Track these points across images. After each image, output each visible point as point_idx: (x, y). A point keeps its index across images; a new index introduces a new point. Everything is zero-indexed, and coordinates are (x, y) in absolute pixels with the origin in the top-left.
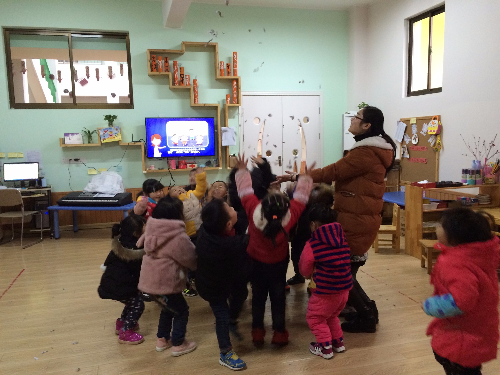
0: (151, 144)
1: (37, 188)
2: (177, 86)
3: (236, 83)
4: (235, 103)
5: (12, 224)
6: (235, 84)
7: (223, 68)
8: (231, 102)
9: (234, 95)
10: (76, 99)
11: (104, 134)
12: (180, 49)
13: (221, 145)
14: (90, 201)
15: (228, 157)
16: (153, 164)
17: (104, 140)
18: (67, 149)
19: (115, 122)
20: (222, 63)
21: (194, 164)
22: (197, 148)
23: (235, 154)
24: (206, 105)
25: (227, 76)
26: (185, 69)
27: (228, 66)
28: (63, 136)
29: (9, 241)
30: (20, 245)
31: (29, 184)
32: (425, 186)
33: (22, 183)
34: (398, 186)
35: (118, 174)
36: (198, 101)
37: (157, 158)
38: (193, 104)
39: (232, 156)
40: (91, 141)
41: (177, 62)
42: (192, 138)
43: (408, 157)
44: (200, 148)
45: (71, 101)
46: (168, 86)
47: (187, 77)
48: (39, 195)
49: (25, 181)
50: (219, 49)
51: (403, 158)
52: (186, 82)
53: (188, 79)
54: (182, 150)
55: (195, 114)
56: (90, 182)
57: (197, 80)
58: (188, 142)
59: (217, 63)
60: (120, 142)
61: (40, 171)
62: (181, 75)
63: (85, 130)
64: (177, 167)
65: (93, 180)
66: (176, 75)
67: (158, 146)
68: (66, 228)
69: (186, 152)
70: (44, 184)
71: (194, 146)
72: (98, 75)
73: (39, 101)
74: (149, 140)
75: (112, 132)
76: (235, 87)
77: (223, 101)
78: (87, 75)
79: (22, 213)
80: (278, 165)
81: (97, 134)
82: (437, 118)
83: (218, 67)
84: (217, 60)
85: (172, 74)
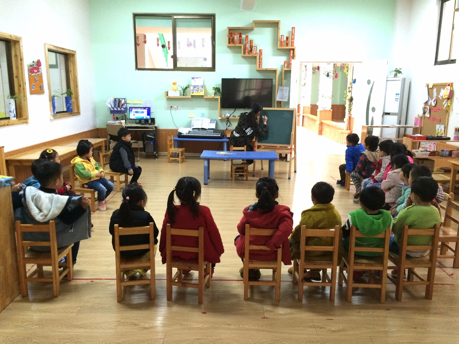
1: (149, 125)
2: (247, 55)
6: (292, 53)
7: (283, 40)
8: (288, 67)
9: (290, 61)
11: (193, 89)
12: (251, 26)
17: (193, 93)
20: (283, 36)
24: (268, 69)
25: (286, 46)
26: (253, 41)
27: (287, 38)
36: (262, 66)
38: (258, 68)
40: (185, 95)
41: (248, 36)
43: (428, 116)
46: (241, 54)
47: (255, 48)
49: (142, 120)
50: (281, 26)
51: (424, 116)
52: (254, 52)
55: (260, 76)
57: (262, 50)
59: (279, 37)
60: (203, 96)
62: (250, 46)
66: (247, 46)
76: (292, 55)
77: (282, 66)
81: (189, 90)
82: (451, 85)
83: (279, 40)
84: (279, 34)
85: (244, 45)
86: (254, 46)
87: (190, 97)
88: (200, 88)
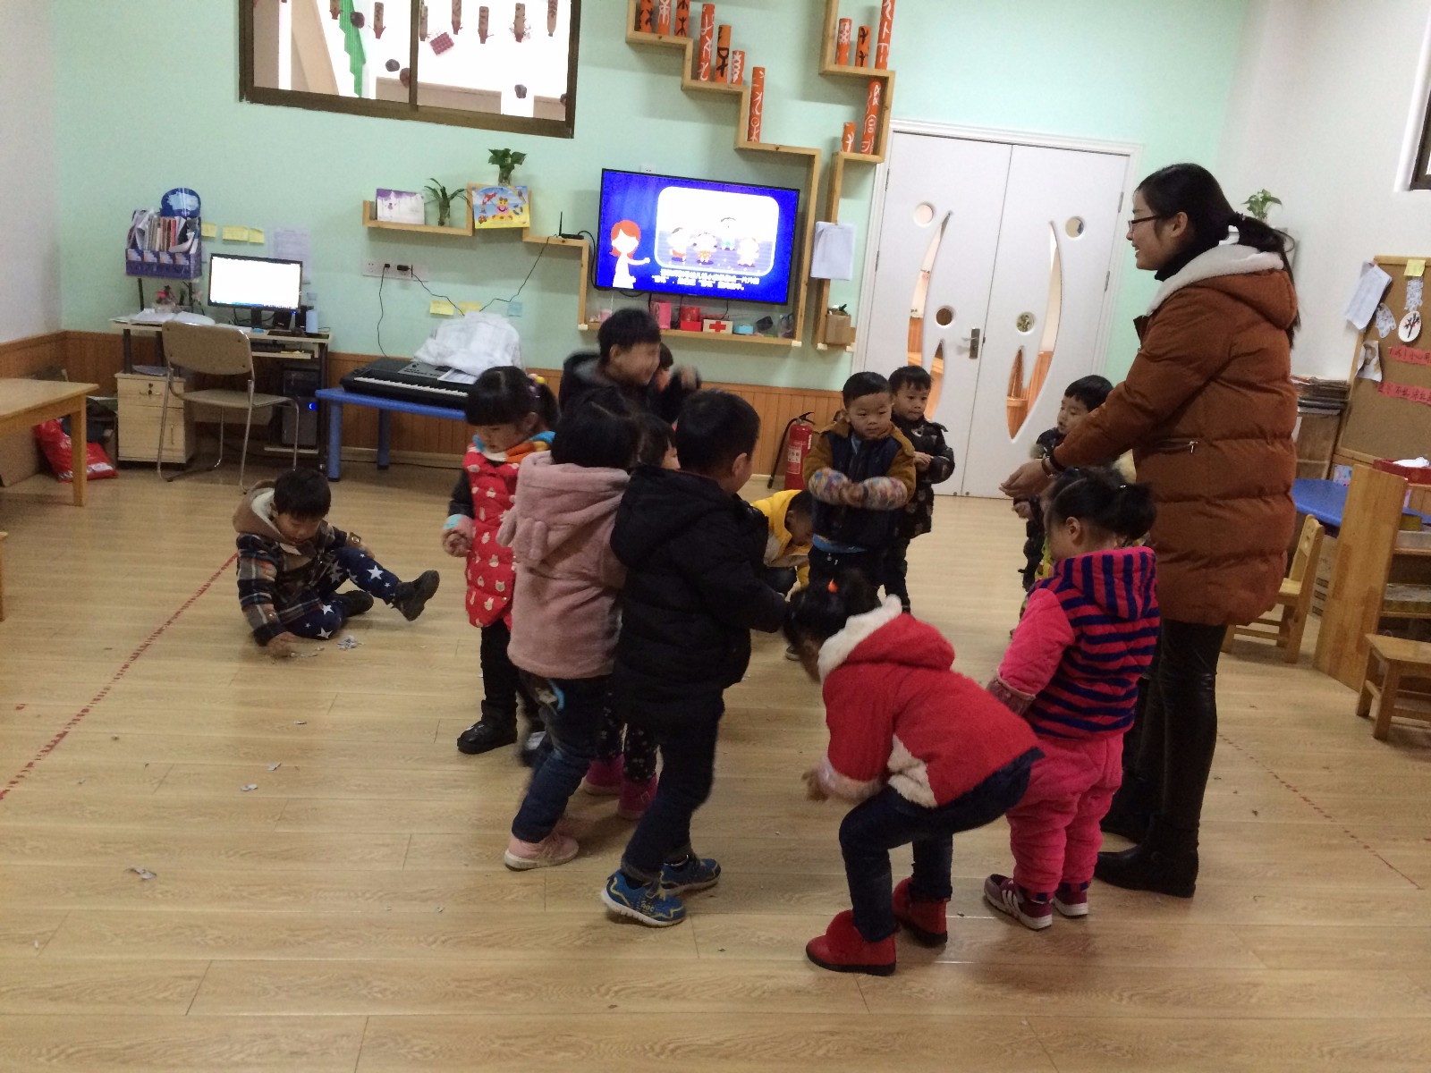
0: (611, 248)
1: (293, 335)
2: (704, 82)
3: (878, 91)
4: (868, 153)
5: (218, 425)
6: (875, 95)
7: (846, 40)
8: (856, 148)
9: (868, 127)
10: (419, 90)
11: (484, 203)
13: (810, 272)
14: (427, 389)
15: (824, 311)
16: (609, 308)
17: (483, 220)
18: (381, 234)
19: (518, 171)
20: (847, 24)
21: (723, 323)
22: (739, 276)
23: (845, 306)
24: (781, 150)
25: (856, 65)
26: (733, 30)
27: (863, 33)
28: (372, 197)
29: (210, 469)
30: (238, 484)
31: (272, 320)
32: (1416, 477)
33: (255, 315)
34: (1327, 462)
35: (511, 323)
36: (758, 135)
37: (623, 291)
38: (743, 143)
39: (836, 310)
40: (447, 220)
41: (713, 7)
42: (728, 243)
43: (1378, 377)
44: (747, 277)
45: (403, 96)
46: (679, 79)
47: (738, 57)
48: (297, 355)
49: (263, 312)
51: (1359, 380)
52: (732, 74)
53: (738, 65)
54: (695, 276)
55: (746, 174)
56: (433, 336)
57: (763, 70)
58: (713, 255)
59: (832, 22)
60: (524, 231)
61: (303, 287)
62: (719, 49)
63: (434, 185)
64: (675, 325)
65: (440, 332)
66: (705, 48)
67: (629, 255)
68: (361, 454)
69: (704, 284)
70: (312, 327)
71: (729, 267)
72: (482, 26)
73: (316, 87)
74: (605, 234)
75: (506, 200)
76: (876, 101)
77: (834, 140)
78: (453, 23)
79: (249, 397)
80: (968, 354)
81: (465, 203)
83: (833, 37)
84: (833, 12)
85: (694, 44)
86: (734, 53)
87: (469, 231)
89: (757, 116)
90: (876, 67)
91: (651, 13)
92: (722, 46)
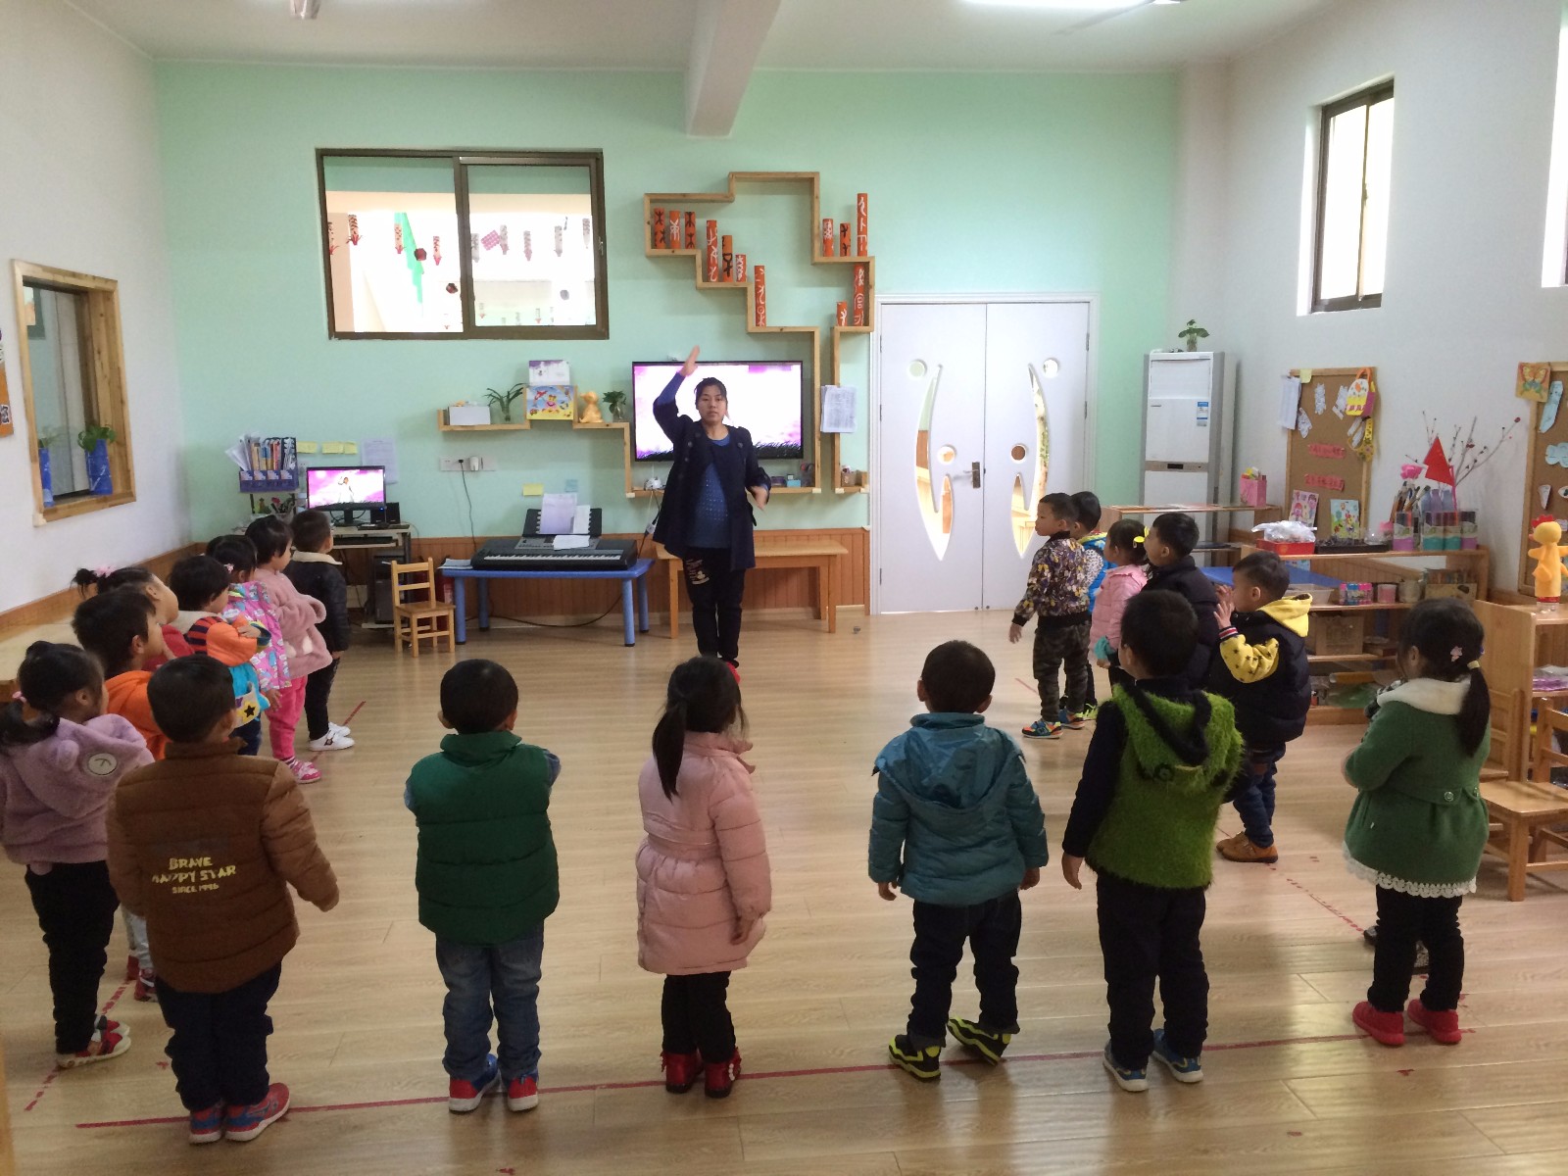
2: (714, 283)
3: (863, 273)
4: (860, 325)
6: (860, 277)
7: (830, 236)
8: (851, 322)
9: (857, 303)
11: (536, 399)
12: (722, 189)
13: (821, 431)
17: (534, 413)
18: (454, 434)
20: (830, 223)
24: (785, 330)
25: (841, 255)
26: (734, 239)
27: (844, 229)
31: (362, 515)
36: (764, 321)
38: (753, 328)
40: (510, 418)
41: (715, 222)
46: (693, 282)
47: (740, 260)
49: (354, 510)
50: (824, 187)
52: (737, 273)
53: (741, 266)
55: (759, 353)
57: (763, 267)
59: (817, 222)
60: (571, 421)
62: (724, 255)
63: (491, 394)
66: (712, 255)
75: (555, 397)
76: (861, 282)
77: (831, 316)
80: (972, 485)
82: (1369, 374)
83: (818, 235)
84: (816, 215)
85: (702, 252)
86: (737, 256)
87: (527, 426)
88: (561, 397)
89: (760, 304)
90: (859, 254)
91: (663, 233)
92: (726, 252)
